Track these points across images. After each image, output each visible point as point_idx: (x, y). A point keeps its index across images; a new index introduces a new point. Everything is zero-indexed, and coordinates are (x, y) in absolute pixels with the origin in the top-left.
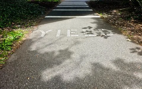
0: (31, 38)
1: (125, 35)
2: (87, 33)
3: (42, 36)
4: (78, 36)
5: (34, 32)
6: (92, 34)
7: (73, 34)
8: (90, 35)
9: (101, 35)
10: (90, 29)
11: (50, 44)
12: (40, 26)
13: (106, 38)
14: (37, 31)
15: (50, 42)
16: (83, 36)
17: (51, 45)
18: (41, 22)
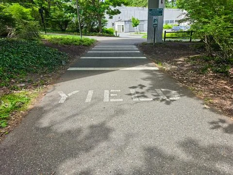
0: (41, 105)
1: (199, 99)
2: (136, 95)
3: (62, 101)
4: (122, 100)
5: (47, 95)
6: (146, 97)
7: (113, 97)
8: (142, 99)
9: (161, 99)
10: (141, 88)
11: (74, 115)
12: (59, 84)
13: (168, 103)
14: (52, 92)
15: (75, 112)
16: (131, 102)
17: (75, 118)
18: (60, 78)
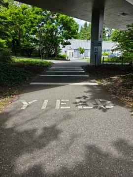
0: (8, 110)
1: (128, 107)
2: (80, 104)
3: (24, 108)
4: (69, 107)
5: (13, 103)
6: (87, 105)
7: (63, 105)
8: (85, 107)
9: (99, 107)
10: (85, 99)
11: (32, 119)
12: (22, 95)
13: (105, 110)
14: (17, 101)
15: (33, 116)
16: (76, 109)
17: (33, 121)
